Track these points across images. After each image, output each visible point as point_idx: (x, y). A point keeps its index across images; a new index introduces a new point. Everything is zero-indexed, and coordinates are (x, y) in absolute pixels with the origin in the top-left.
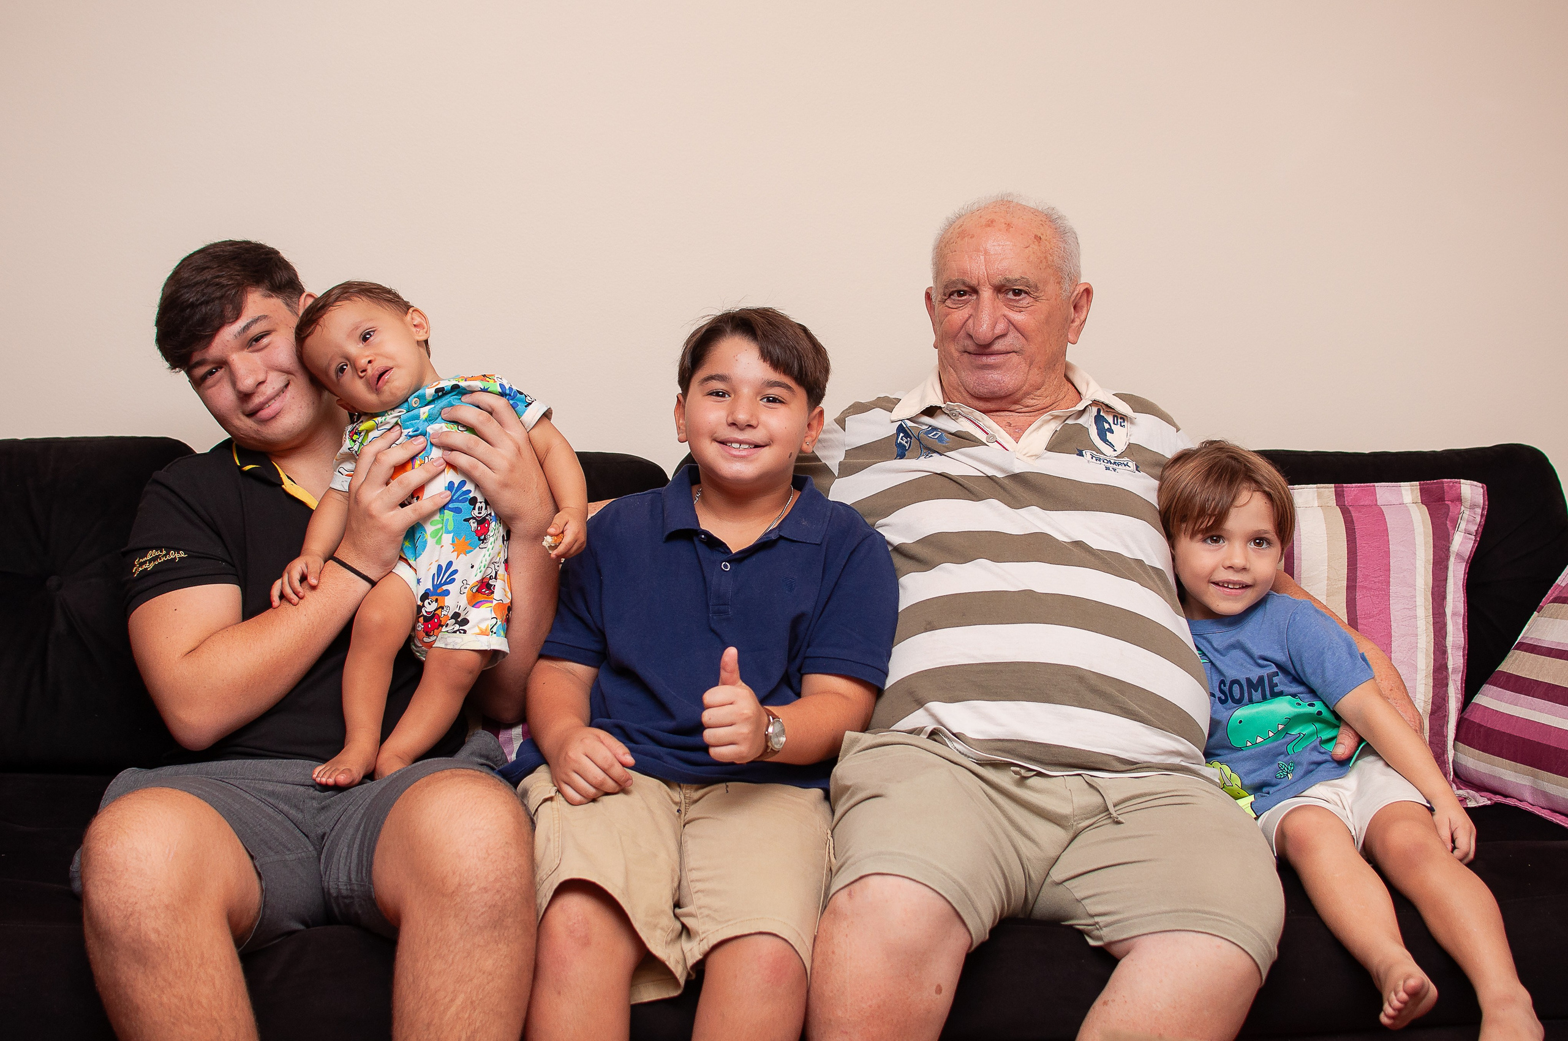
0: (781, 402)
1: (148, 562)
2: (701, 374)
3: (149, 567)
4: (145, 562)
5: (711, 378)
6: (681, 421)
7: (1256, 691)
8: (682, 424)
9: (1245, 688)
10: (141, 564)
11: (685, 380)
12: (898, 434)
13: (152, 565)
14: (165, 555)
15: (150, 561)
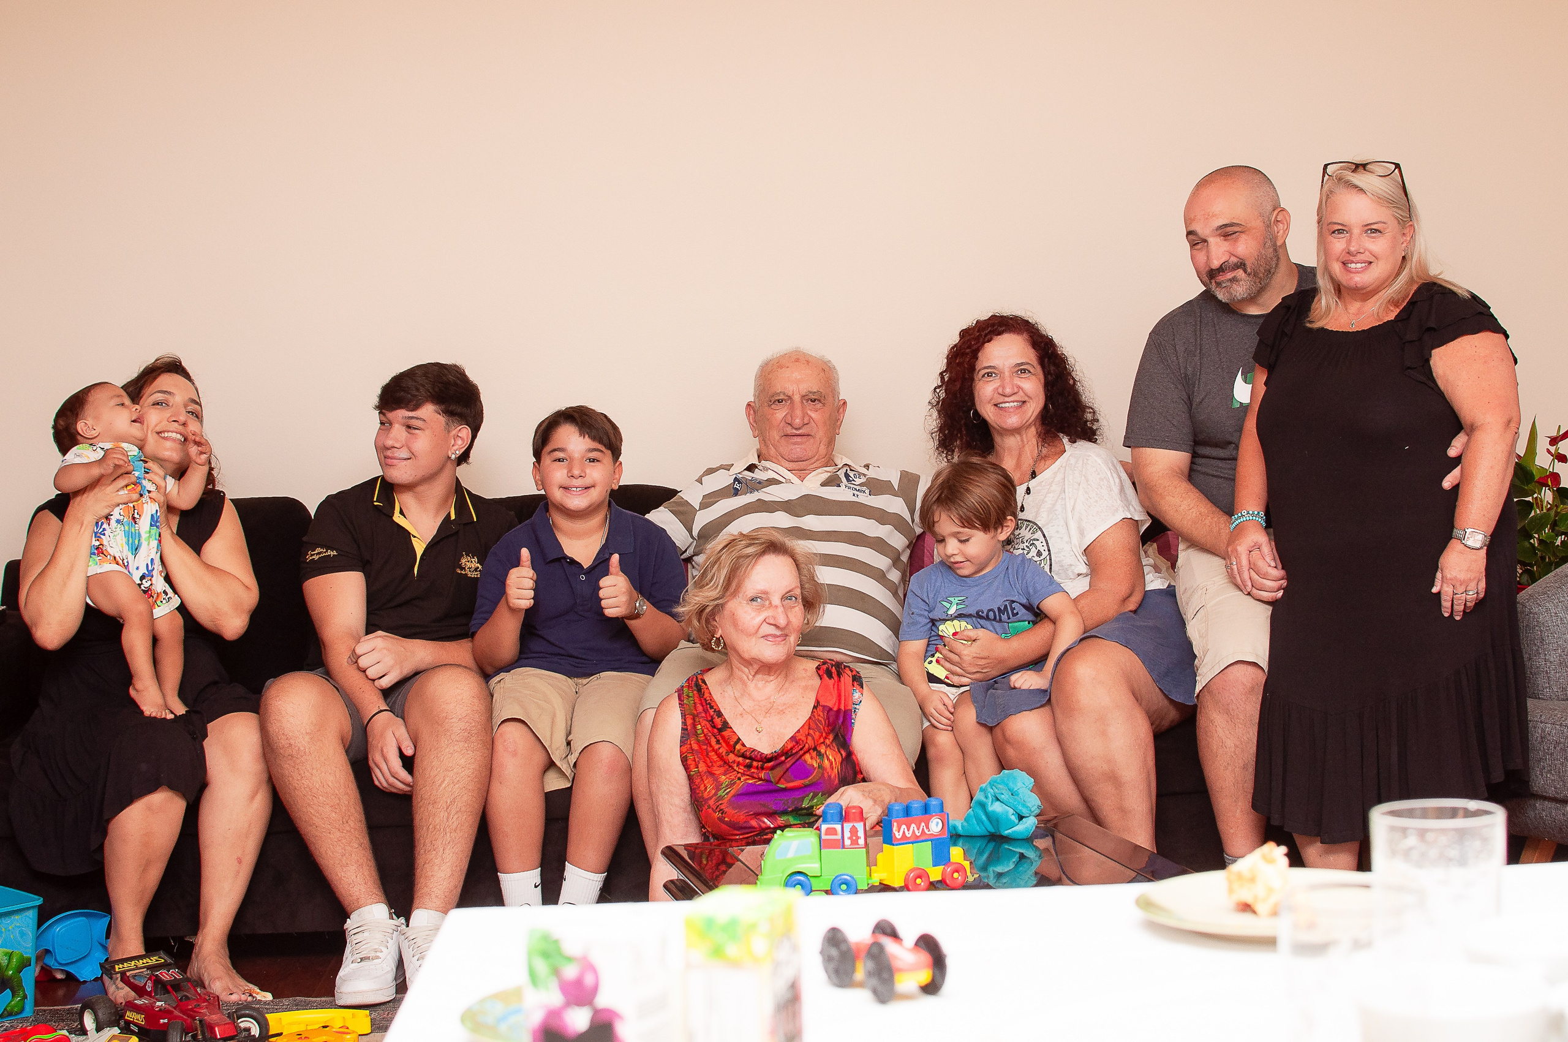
0: (598, 461)
1: (315, 554)
2: (548, 448)
3: (316, 557)
4: (314, 554)
5: (555, 450)
6: (537, 478)
7: (1004, 615)
8: (538, 479)
9: (997, 614)
10: (312, 555)
11: (538, 454)
12: (734, 483)
13: (318, 557)
14: (325, 552)
15: (317, 554)
